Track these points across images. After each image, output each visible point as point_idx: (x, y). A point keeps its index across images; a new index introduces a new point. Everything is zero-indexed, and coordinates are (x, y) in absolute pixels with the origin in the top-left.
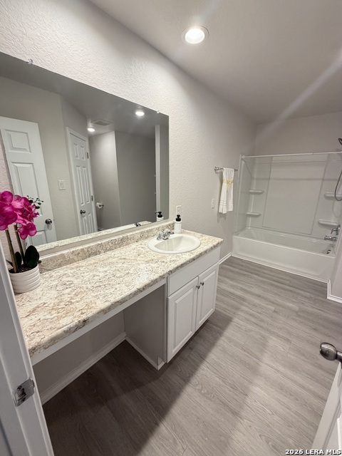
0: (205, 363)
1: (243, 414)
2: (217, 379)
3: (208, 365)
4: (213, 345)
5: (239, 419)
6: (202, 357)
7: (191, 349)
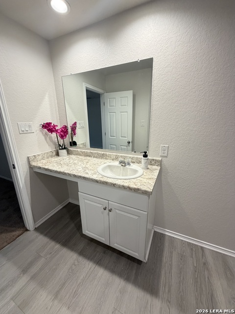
0: (94, 266)
1: (56, 302)
2: (82, 277)
3: (93, 268)
4: (113, 271)
5: (53, 298)
6: (99, 263)
7: (104, 253)
